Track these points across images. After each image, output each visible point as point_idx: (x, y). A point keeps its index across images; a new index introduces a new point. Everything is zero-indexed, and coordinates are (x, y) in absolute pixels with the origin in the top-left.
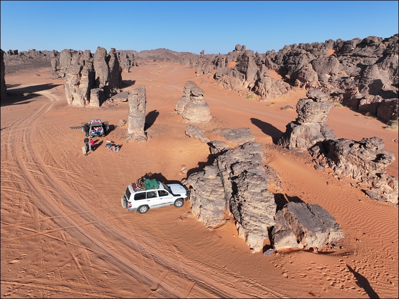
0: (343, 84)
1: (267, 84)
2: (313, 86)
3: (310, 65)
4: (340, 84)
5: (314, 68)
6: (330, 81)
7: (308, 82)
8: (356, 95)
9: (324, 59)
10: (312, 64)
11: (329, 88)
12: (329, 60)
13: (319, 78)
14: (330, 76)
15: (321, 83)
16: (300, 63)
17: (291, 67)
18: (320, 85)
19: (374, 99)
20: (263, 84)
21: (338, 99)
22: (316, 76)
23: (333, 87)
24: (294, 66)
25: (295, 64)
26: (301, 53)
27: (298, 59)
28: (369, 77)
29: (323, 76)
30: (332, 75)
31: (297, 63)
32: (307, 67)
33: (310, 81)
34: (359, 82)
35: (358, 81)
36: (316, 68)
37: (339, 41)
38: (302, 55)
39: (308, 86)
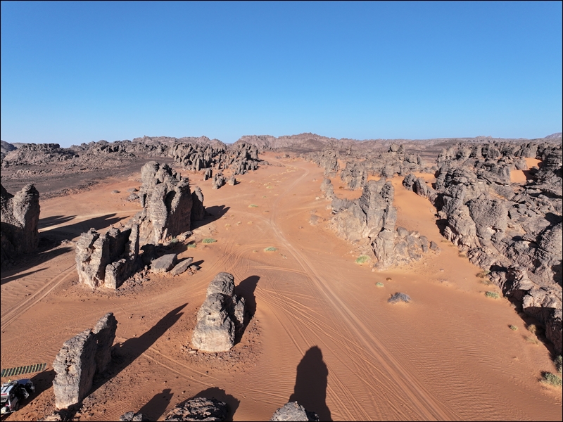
2: (467, 244)
3: (466, 208)
4: (508, 249)
5: (471, 215)
6: (493, 238)
7: (461, 236)
8: (521, 282)
9: (485, 203)
10: (468, 206)
11: (489, 253)
12: (493, 205)
13: (477, 231)
14: (493, 231)
15: (480, 241)
16: (458, 197)
17: (446, 201)
18: (478, 244)
20: (382, 242)
21: (497, 280)
22: (473, 227)
23: (495, 252)
24: (450, 199)
25: (452, 197)
27: (456, 190)
28: (548, 249)
29: (482, 230)
30: (496, 230)
31: (454, 196)
32: (461, 212)
33: (465, 235)
34: (535, 253)
35: (533, 250)
36: (474, 215)
37: (546, 146)
38: (461, 184)
39: (460, 242)
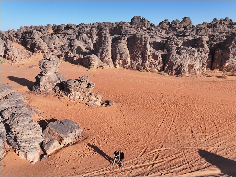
0: (63, 49)
1: (14, 52)
2: (46, 51)
3: (41, 39)
4: (61, 50)
5: (44, 41)
6: (55, 48)
7: (42, 50)
9: (48, 36)
10: (42, 38)
11: (56, 52)
12: (52, 36)
13: (48, 47)
15: (50, 50)
16: (34, 38)
17: (29, 41)
19: (79, 57)
20: (11, 53)
21: (62, 58)
23: (57, 51)
25: (31, 38)
26: (33, 32)
27: (32, 35)
28: (74, 45)
29: (50, 45)
30: (55, 45)
31: (32, 38)
32: (39, 41)
33: (44, 49)
34: (71, 48)
37: (55, 26)
38: (34, 33)
39: (43, 52)
